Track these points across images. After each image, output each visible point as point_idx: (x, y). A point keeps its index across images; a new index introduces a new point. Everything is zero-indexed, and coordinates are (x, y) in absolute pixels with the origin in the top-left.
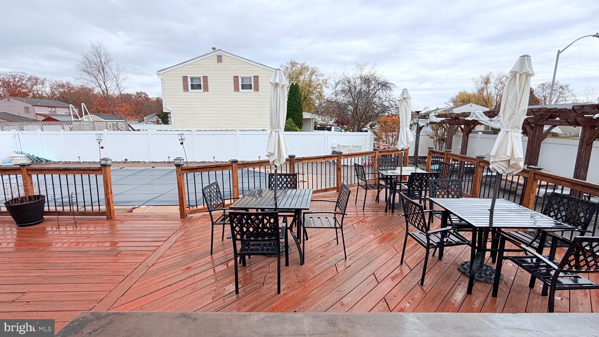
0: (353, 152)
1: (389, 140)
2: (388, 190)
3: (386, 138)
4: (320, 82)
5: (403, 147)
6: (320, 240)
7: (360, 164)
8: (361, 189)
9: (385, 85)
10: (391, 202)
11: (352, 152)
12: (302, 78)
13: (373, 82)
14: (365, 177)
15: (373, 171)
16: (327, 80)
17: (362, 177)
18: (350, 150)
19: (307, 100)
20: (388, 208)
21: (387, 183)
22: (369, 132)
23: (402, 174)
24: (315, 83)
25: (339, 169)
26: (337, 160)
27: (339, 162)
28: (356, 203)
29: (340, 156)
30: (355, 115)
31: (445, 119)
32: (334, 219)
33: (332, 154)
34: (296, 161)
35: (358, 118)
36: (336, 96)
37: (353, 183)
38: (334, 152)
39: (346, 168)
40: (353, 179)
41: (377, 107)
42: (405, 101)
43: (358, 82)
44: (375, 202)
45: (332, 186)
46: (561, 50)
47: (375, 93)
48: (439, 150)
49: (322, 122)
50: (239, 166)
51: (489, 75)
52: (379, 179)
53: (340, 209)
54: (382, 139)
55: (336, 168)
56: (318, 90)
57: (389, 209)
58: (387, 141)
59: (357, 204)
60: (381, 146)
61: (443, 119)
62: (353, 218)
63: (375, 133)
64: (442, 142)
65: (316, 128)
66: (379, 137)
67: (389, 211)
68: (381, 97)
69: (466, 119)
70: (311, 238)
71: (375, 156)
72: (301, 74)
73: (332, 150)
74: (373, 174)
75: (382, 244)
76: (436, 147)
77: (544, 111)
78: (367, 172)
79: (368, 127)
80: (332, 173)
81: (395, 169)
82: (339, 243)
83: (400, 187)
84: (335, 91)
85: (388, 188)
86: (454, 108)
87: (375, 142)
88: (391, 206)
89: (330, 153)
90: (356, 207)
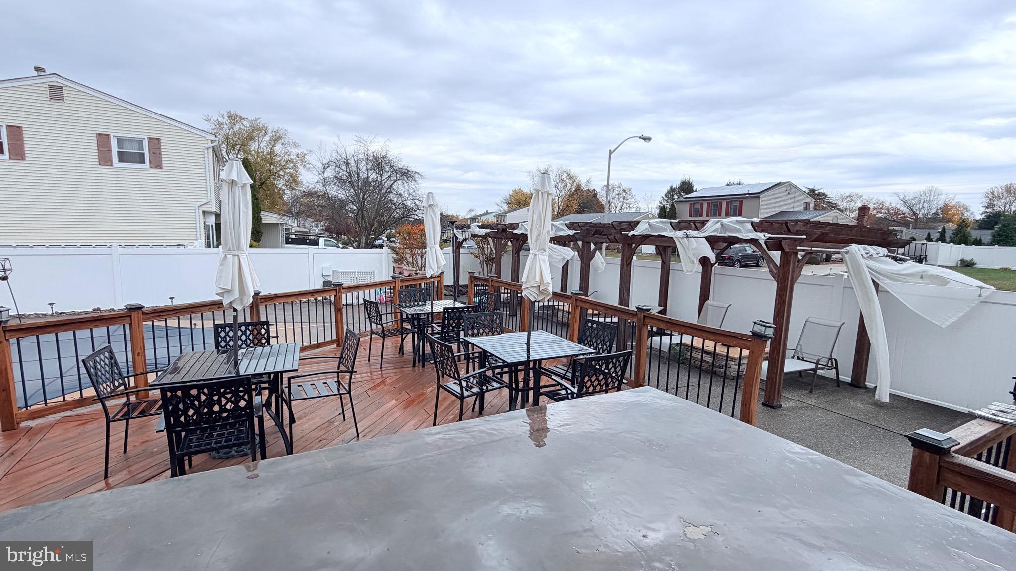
0: (361, 283)
1: (417, 262)
2: (416, 335)
3: (411, 258)
4: (292, 157)
5: (432, 273)
6: (316, 420)
7: (373, 300)
8: (376, 339)
9: (406, 174)
10: (421, 353)
11: (359, 283)
12: (254, 146)
13: (387, 169)
14: (381, 319)
15: (393, 309)
16: (305, 154)
17: (377, 319)
18: (355, 278)
19: (268, 187)
20: (417, 362)
21: (414, 325)
22: (385, 248)
23: (434, 311)
24: (282, 158)
25: (338, 311)
26: (335, 296)
27: (338, 298)
28: (369, 360)
29: (340, 289)
30: (360, 220)
31: (490, 231)
32: (337, 383)
33: (324, 286)
34: (263, 300)
35: (366, 224)
36: (324, 186)
37: (363, 330)
38: (326, 283)
39: (350, 309)
40: (362, 326)
41: (396, 208)
42: (431, 210)
43: (363, 166)
44: (398, 356)
45: (328, 339)
46: (612, 150)
47: (391, 186)
48: (484, 275)
49: (298, 229)
50: (148, 316)
51: (548, 169)
52: (402, 320)
53: (346, 366)
54: (407, 259)
55: (333, 310)
56: (288, 171)
57: (419, 362)
58: (414, 262)
59: (371, 362)
60: (404, 271)
61: (488, 231)
62: (366, 382)
63: (395, 251)
64: (491, 263)
65: (289, 241)
66: (401, 256)
67: (418, 366)
68: (402, 192)
69: (515, 232)
70: (300, 419)
71: (395, 287)
72: (251, 138)
73: (323, 280)
74: (393, 314)
75: (409, 409)
76: (483, 270)
77: (590, 226)
78: (384, 311)
79: (384, 238)
80: (327, 319)
81: (425, 305)
82: (346, 419)
83: (432, 330)
84: (322, 178)
85: (416, 332)
86: (509, 212)
87: (395, 265)
88: (420, 359)
89: (319, 286)
90: (370, 366)
